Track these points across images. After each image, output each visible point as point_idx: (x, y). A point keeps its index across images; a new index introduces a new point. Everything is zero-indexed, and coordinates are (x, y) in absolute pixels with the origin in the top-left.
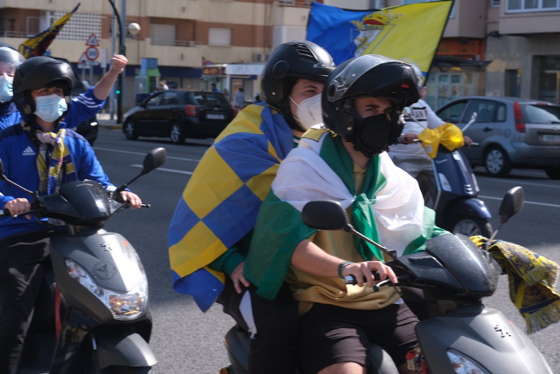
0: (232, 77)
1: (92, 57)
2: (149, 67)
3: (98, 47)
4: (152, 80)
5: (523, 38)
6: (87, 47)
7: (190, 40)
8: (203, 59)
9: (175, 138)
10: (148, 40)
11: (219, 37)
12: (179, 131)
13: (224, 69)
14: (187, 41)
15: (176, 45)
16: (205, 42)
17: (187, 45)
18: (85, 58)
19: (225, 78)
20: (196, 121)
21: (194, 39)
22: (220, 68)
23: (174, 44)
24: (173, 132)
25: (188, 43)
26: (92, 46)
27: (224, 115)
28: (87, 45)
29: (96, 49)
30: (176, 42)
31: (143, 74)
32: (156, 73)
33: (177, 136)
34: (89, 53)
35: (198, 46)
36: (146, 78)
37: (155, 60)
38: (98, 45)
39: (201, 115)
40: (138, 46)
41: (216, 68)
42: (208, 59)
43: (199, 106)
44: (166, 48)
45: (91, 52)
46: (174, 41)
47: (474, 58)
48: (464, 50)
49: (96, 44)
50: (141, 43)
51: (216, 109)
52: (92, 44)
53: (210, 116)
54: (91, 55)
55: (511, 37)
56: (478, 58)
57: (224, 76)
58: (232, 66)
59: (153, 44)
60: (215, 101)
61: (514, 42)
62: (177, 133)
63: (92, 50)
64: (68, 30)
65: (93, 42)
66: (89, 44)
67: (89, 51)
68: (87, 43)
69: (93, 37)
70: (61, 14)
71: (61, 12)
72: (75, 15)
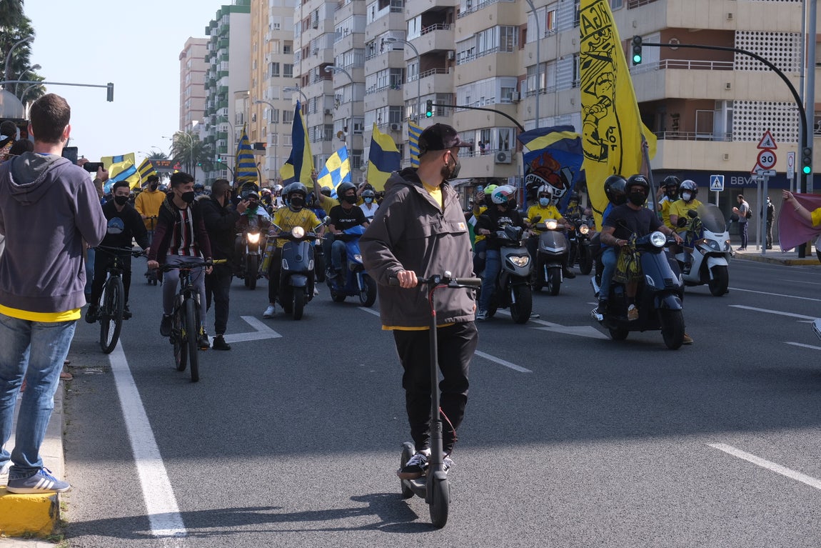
1: (767, 164)
3: (774, 151)
6: (761, 150)
18: (758, 167)
26: (767, 150)
28: (758, 147)
29: (773, 153)
34: (761, 159)
38: (776, 148)
45: (765, 158)
49: (772, 146)
52: (768, 146)
54: (765, 161)
63: (767, 154)
64: (752, 126)
65: (768, 142)
66: (761, 146)
67: (762, 156)
68: (760, 144)
69: (768, 136)
70: (743, 105)
71: (743, 102)
72: (763, 106)
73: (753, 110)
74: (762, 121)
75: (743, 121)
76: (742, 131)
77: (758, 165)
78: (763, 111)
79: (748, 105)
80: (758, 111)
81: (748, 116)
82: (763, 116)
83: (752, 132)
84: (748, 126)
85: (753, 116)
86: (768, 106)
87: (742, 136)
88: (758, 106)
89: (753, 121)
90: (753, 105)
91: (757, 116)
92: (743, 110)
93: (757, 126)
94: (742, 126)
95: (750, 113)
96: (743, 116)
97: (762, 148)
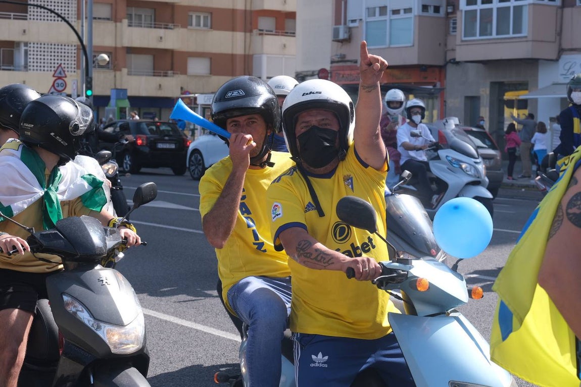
0: (204, 106)
1: (60, 88)
2: (118, 98)
3: (64, 79)
4: (122, 111)
5: (481, 65)
6: (55, 78)
7: (168, 70)
8: (182, 88)
9: (127, 168)
10: (125, 71)
11: (197, 67)
12: (130, 161)
13: (195, 99)
14: (165, 72)
15: (154, 76)
16: (184, 71)
17: (166, 75)
18: (53, 90)
19: (197, 107)
20: (147, 150)
21: (172, 69)
22: (191, 98)
23: (152, 74)
24: (125, 161)
25: (166, 73)
26: (60, 78)
27: (175, 144)
28: (54, 76)
29: (64, 80)
30: (154, 72)
31: (113, 105)
32: (126, 104)
33: (128, 166)
34: (56, 85)
35: (176, 76)
36: (116, 108)
37: (125, 90)
38: (66, 77)
39: (152, 144)
40: (115, 76)
41: (189, 98)
42: (185, 88)
43: (149, 135)
44: (144, 78)
45: (58, 84)
46: (152, 71)
47: (435, 86)
48: (426, 78)
49: (63, 75)
50: (118, 73)
51: (167, 138)
52: (60, 75)
53: (160, 146)
54: (58, 86)
55: (469, 64)
56: (438, 85)
57: (196, 106)
58: (203, 96)
59: (129, 74)
60: (168, 131)
61: (472, 69)
62: (129, 162)
63: (60, 81)
64: (42, 61)
65: (60, 73)
66: (56, 75)
67: (56, 82)
68: (54, 74)
69: (60, 68)
70: (36, 45)
71: (36, 43)
72: (50, 46)
73: (42, 50)
74: (49, 58)
75: (35, 57)
76: (35, 64)
77: (53, 88)
78: (50, 50)
79: (39, 46)
80: (46, 50)
81: (39, 53)
82: (49, 54)
83: (42, 65)
84: (39, 61)
85: (42, 53)
86: (53, 47)
87: (35, 68)
88: (46, 46)
89: (42, 57)
90: (43, 46)
91: (46, 54)
92: (35, 49)
93: (46, 61)
94: (35, 60)
95: (41, 51)
96: (35, 53)
97: (55, 77)
